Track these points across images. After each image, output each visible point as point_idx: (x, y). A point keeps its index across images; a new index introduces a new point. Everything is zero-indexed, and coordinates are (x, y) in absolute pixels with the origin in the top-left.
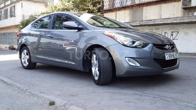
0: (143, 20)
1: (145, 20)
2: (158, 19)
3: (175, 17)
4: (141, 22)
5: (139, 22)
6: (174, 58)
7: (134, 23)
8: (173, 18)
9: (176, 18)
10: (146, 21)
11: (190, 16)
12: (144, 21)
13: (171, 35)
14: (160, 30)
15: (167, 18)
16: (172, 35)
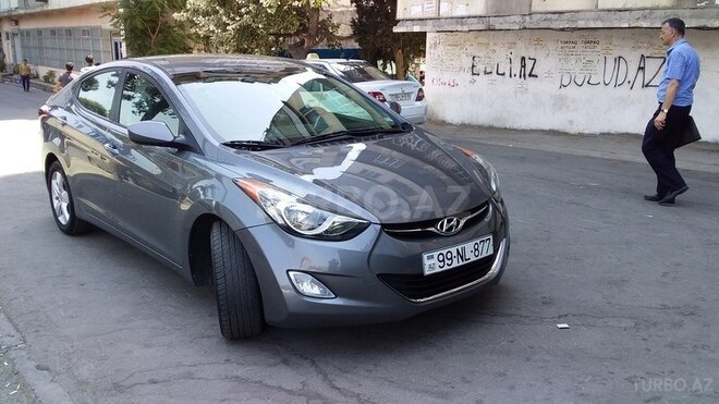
0: (534, 9)
1: (541, 10)
2: (586, 11)
3: (648, 5)
4: (527, 18)
5: (518, 19)
6: (461, 263)
7: (501, 19)
8: (639, 9)
9: (651, 9)
10: (544, 16)
11: (702, 8)
12: (535, 13)
13: (640, 68)
14: (599, 48)
15: (620, 6)
16: (643, 68)
